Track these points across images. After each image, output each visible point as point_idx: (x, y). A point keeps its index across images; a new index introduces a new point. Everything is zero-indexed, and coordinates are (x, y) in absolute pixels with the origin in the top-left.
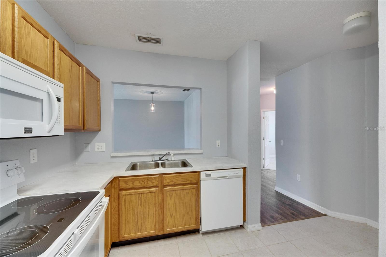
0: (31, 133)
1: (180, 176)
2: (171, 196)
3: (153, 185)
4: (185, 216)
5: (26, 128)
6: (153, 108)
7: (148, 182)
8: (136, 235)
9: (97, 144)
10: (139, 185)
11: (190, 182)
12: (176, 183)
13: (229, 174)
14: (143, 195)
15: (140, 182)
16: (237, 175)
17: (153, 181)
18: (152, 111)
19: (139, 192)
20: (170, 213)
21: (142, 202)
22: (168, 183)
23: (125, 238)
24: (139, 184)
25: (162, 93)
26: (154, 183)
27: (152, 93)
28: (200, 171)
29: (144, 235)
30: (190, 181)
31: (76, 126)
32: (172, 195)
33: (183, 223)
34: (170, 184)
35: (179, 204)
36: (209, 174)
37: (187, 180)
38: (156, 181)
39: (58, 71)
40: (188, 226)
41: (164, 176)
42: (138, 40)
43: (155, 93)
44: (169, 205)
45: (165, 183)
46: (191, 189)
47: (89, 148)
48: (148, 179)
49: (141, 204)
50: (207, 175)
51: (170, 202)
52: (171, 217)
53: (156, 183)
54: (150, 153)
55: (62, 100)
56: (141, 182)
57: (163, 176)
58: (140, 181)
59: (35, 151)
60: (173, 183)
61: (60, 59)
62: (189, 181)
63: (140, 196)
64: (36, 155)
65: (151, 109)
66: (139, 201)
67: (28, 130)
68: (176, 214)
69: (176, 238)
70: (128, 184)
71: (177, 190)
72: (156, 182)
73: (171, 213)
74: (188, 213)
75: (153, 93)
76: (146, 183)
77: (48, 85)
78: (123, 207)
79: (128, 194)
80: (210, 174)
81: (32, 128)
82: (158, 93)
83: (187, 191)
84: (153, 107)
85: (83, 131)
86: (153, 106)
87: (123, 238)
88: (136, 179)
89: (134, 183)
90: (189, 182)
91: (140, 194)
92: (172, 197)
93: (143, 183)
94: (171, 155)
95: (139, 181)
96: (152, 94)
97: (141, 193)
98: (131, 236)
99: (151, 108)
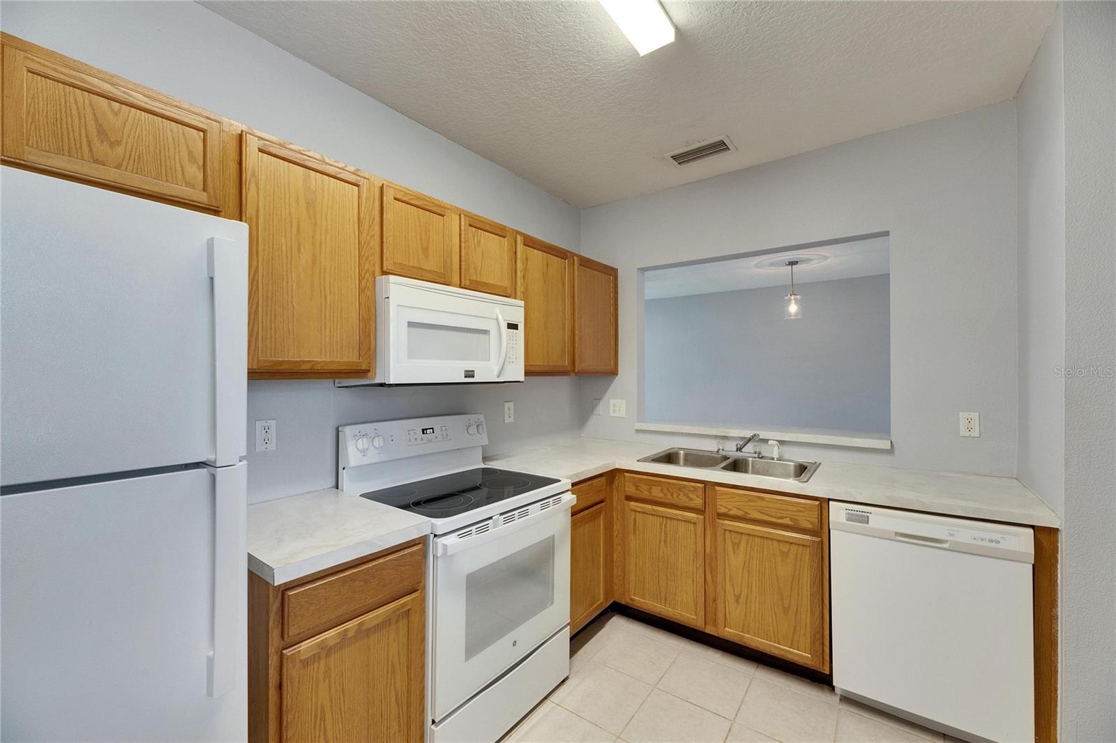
0: (473, 377)
1: (762, 498)
2: (736, 546)
3: (692, 504)
4: (775, 614)
5: (466, 371)
6: (793, 308)
7: (679, 495)
8: (655, 606)
9: (612, 401)
10: (660, 498)
11: (790, 523)
12: (749, 514)
13: (951, 535)
14: (669, 521)
15: (662, 491)
16: (994, 545)
17: (691, 495)
18: (790, 315)
19: (661, 512)
20: (734, 591)
21: (668, 537)
22: (727, 510)
23: (636, 604)
24: (661, 495)
25: (826, 258)
26: (692, 500)
27: (792, 263)
28: (829, 500)
29: (671, 615)
30: (791, 519)
31: (556, 366)
32: (739, 544)
33: (772, 631)
34: (731, 513)
35: (758, 574)
36: (857, 515)
37: (784, 515)
38: (698, 497)
39: (522, 281)
40: (787, 648)
41: (717, 488)
42: (676, 163)
43: (802, 261)
44: (729, 566)
45: (719, 509)
46: (795, 544)
47: (600, 408)
48: (680, 489)
49: (665, 542)
50: (851, 518)
51: (735, 560)
52: (737, 601)
53: (698, 502)
54: (714, 432)
55: (521, 327)
56: (666, 491)
57: (715, 489)
58: (662, 489)
59: (511, 405)
60: (740, 513)
61: (525, 261)
62: (788, 519)
63: (663, 521)
64: (512, 411)
65: (788, 310)
66: (661, 532)
67: (470, 374)
68: (749, 596)
69: (756, 666)
70: (639, 488)
71: (753, 535)
72: (698, 499)
73: (737, 591)
74: (786, 610)
75: (795, 264)
76: (674, 496)
77: (497, 309)
78: (632, 536)
79: (639, 510)
80: (864, 516)
81: (473, 371)
82: (811, 260)
83: (785, 548)
84: (796, 303)
85: (572, 374)
86: (793, 301)
87: (631, 600)
88: (653, 481)
89: (651, 489)
90: (787, 521)
91: (663, 517)
92: (738, 547)
93: (669, 494)
94: (770, 442)
95: (660, 488)
96: (790, 267)
97: (666, 518)
98: (645, 603)
99: (788, 307)
